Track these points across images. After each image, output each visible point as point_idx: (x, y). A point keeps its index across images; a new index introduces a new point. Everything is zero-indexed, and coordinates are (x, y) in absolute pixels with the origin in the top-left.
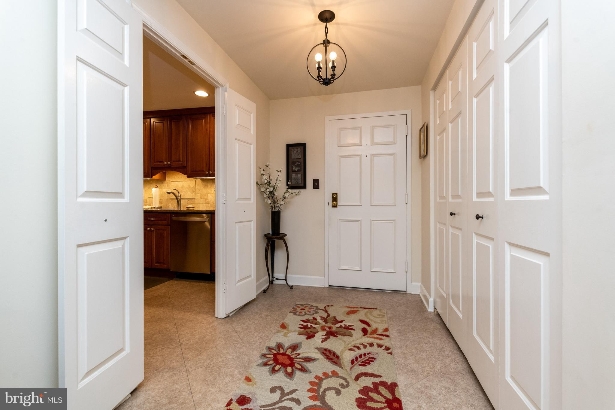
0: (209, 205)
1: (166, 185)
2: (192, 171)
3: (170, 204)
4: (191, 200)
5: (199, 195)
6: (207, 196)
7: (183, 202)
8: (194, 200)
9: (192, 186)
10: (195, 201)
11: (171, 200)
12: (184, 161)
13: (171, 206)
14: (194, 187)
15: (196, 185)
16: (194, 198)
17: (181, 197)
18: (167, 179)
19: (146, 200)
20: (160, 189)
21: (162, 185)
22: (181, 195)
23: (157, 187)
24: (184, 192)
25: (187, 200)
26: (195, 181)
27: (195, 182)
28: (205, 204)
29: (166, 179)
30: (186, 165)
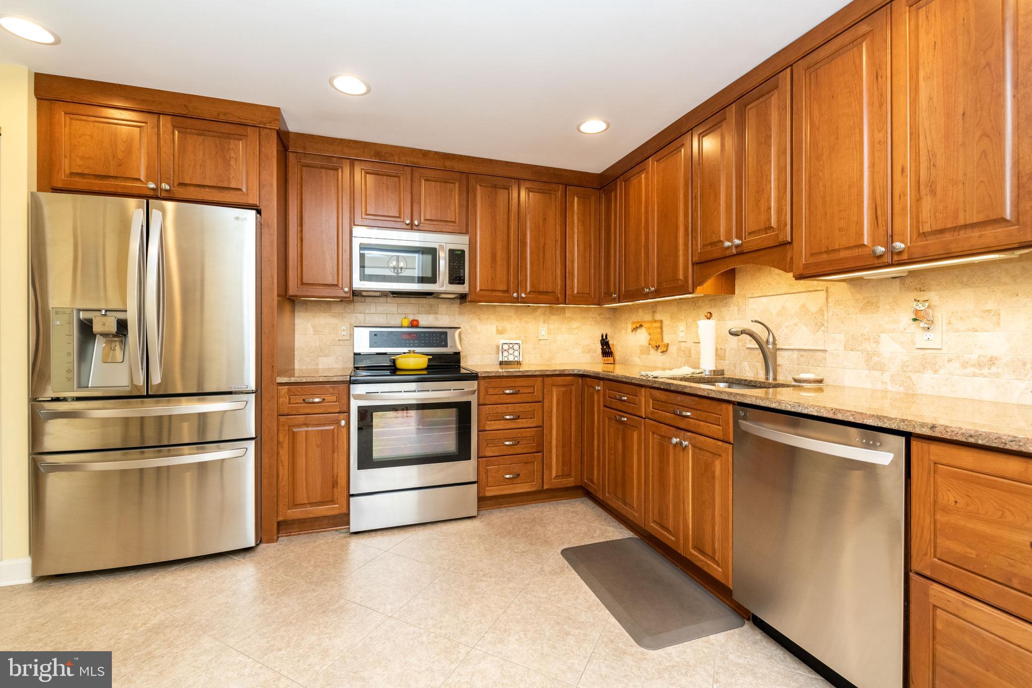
0: (886, 377)
1: (736, 308)
2: (812, 255)
3: (746, 364)
4: (810, 353)
5: (841, 337)
6: (877, 342)
7: (783, 359)
8: (820, 354)
9: (813, 308)
10: (825, 359)
11: (747, 351)
12: (785, 225)
13: (747, 369)
14: (821, 310)
15: (830, 305)
16: (823, 348)
17: (774, 343)
18: (736, 292)
19: (690, 350)
20: (719, 320)
21: (724, 310)
22: (777, 338)
23: (709, 316)
24: (787, 327)
25: (796, 352)
26: (827, 291)
27: (823, 294)
28: (866, 372)
29: (733, 292)
30: (792, 239)
